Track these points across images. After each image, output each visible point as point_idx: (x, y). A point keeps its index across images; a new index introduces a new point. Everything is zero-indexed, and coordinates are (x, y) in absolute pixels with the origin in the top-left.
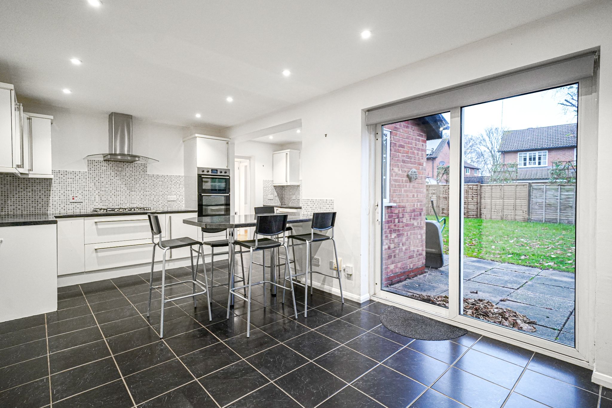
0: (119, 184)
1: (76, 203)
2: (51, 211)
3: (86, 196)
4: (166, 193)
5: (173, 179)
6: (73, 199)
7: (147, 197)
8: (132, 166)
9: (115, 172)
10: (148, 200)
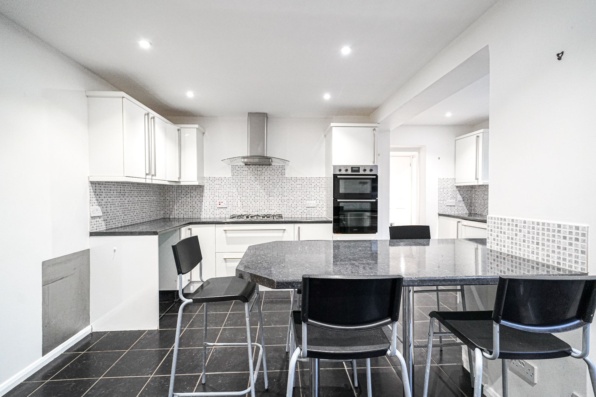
0: (259, 188)
1: (222, 208)
2: (204, 216)
3: (230, 201)
4: (305, 198)
5: (313, 181)
6: (220, 204)
7: (285, 203)
8: (270, 168)
9: (255, 177)
10: (285, 205)
